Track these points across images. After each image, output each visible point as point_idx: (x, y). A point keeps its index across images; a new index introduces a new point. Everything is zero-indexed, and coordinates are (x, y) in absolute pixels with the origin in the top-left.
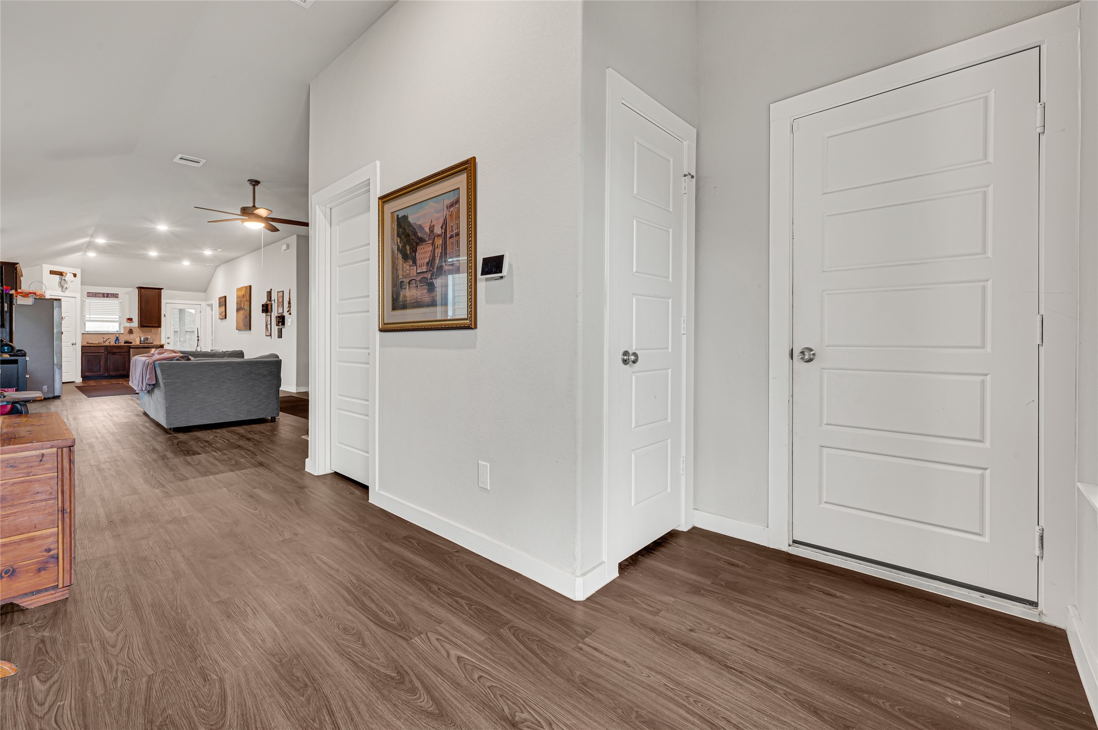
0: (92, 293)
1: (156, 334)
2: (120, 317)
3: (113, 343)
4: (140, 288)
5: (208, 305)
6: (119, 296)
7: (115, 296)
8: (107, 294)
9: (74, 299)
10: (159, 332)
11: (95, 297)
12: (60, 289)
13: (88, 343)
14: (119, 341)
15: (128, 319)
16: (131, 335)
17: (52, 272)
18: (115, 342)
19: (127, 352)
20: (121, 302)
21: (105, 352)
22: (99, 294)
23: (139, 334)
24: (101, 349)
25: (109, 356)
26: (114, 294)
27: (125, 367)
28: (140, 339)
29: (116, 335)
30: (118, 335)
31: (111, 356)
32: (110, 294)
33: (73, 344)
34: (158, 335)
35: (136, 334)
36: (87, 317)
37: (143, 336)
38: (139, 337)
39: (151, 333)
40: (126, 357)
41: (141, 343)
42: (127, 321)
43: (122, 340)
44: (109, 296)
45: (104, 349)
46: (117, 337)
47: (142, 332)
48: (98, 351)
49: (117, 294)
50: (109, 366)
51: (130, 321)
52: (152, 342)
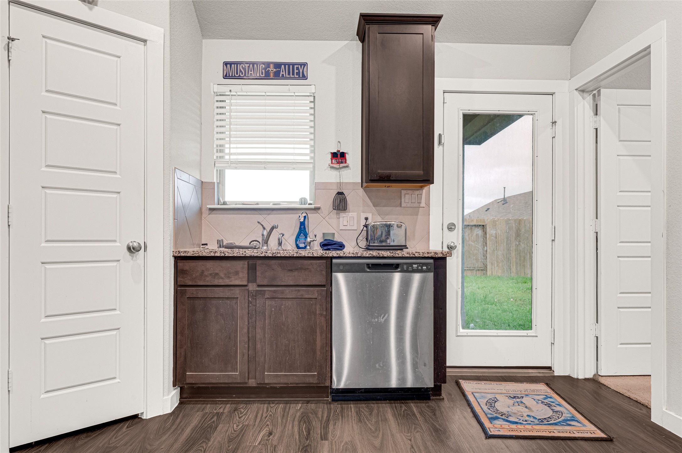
0: (237, 63)
1: (415, 210)
2: (313, 150)
4: (366, 22)
5: (582, 91)
6: (311, 72)
7: (297, 71)
8: (278, 65)
9: (140, 46)
10: (423, 204)
11: (245, 78)
13: (220, 244)
14: (306, 235)
15: (334, 155)
16: (342, 215)
18: (296, 241)
19: (323, 286)
20: (314, 97)
21: (250, 284)
22: (255, 65)
23: (363, 212)
24: (237, 273)
25: (260, 302)
26: (295, 66)
27: (314, 352)
28: (364, 233)
29: (300, 215)
30: (305, 217)
31: (268, 302)
32: (285, 64)
33: (134, 248)
34: (419, 217)
35: (354, 214)
36: (227, 151)
37: (375, 219)
38: (363, 222)
39: (401, 206)
40: (318, 307)
41: (368, 248)
42: (330, 162)
43: (316, 236)
44: (281, 73)
45: (246, 271)
46: (302, 224)
47: (371, 205)
48: (227, 282)
49: (305, 65)
50: (259, 346)
51: (338, 163)
52: (405, 247)
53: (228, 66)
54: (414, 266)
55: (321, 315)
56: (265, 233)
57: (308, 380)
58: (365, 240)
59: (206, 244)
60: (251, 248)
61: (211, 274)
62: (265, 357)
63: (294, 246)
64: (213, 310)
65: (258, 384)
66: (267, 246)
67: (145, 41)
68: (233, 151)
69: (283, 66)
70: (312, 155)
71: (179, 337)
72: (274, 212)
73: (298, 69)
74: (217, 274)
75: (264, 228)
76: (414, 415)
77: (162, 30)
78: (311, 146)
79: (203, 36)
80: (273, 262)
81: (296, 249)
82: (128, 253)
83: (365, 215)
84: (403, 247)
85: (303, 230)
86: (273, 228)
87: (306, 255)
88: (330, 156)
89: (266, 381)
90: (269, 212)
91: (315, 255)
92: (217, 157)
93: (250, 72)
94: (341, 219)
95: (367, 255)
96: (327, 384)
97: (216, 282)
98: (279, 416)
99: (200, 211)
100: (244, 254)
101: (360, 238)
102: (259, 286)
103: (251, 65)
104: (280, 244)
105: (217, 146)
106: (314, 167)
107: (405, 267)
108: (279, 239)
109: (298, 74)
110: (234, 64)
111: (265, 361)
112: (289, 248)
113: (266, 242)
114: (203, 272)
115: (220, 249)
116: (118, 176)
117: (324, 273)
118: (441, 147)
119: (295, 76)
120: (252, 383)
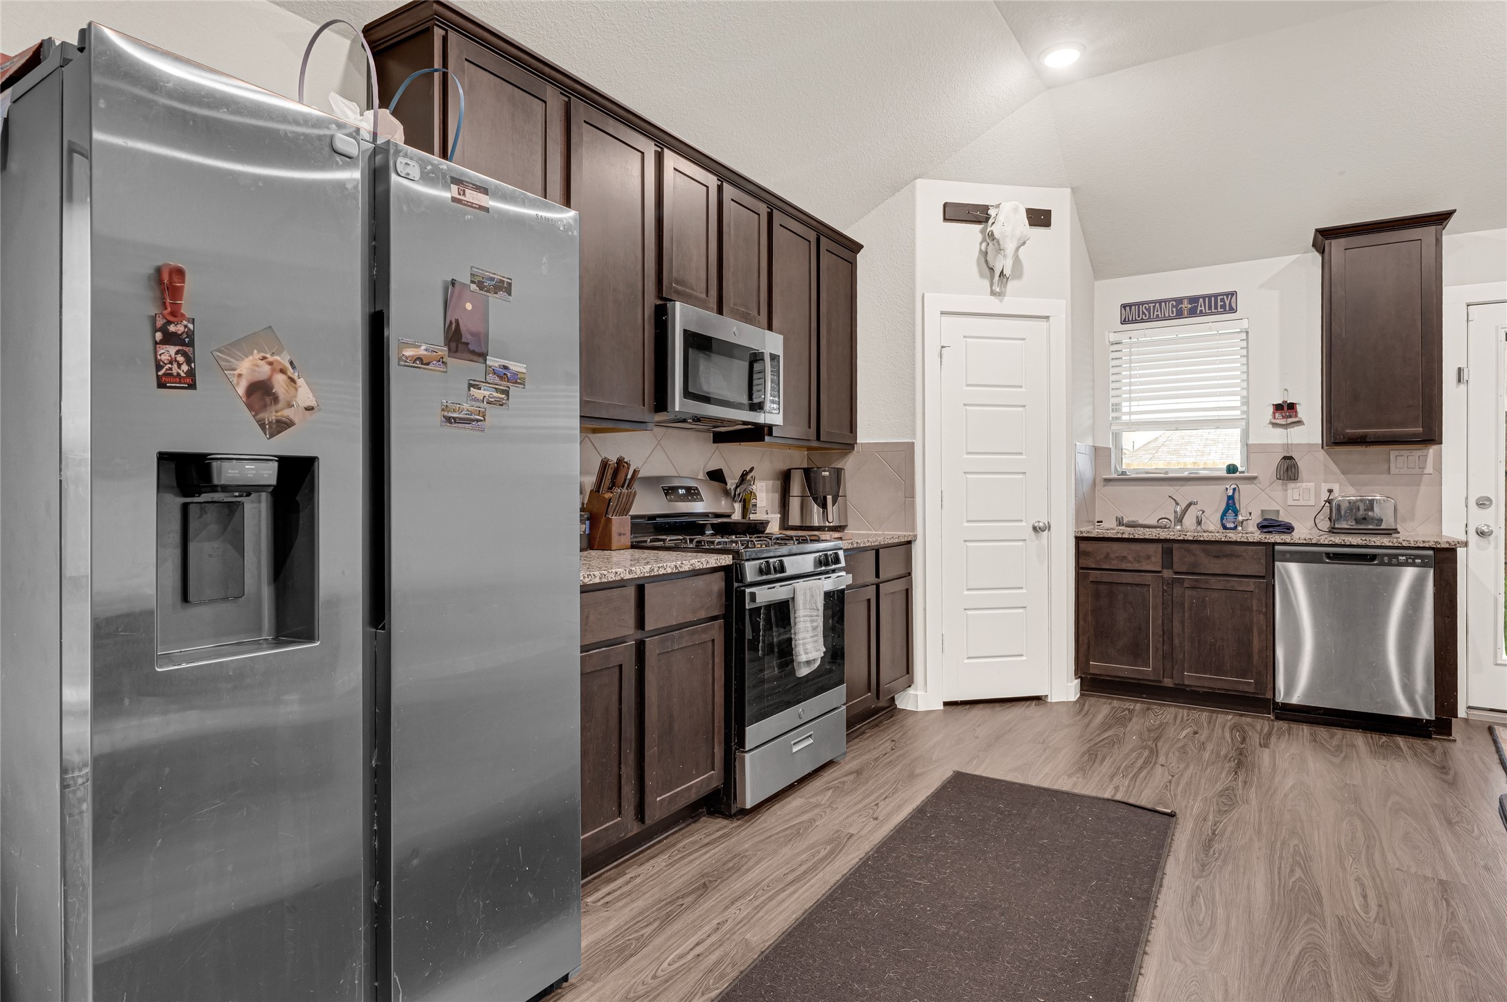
0: (1138, 304)
1: (1415, 479)
2: (1246, 401)
3: (1212, 529)
4: (1325, 237)
6: (1242, 302)
7: (1222, 303)
8: (1194, 300)
9: (1043, 324)
10: (1429, 468)
11: (1149, 320)
12: (987, 283)
13: (1120, 522)
14: (1236, 513)
15: (1278, 408)
16: (1291, 485)
17: (956, 213)
18: (1222, 519)
19: (1263, 577)
20: (1247, 332)
21: (1164, 571)
22: (1163, 304)
23: (1325, 482)
24: (1149, 557)
25: (1177, 591)
26: (1219, 298)
27: (1250, 656)
28: (1326, 509)
29: (1228, 487)
30: (1234, 489)
31: (1188, 593)
32: (1204, 297)
33: (1040, 528)
34: (1423, 488)
35: (1311, 485)
36: (1125, 410)
37: (1345, 493)
38: (1325, 496)
39: (1389, 473)
40: (1255, 602)
41: (1333, 531)
42: (1270, 417)
43: (1250, 514)
44: (1199, 309)
45: (1159, 555)
46: (1231, 498)
47: (1338, 472)
48: (1137, 566)
49: (1233, 294)
50: (1176, 641)
51: (1283, 417)
52: (1396, 531)
53: (1128, 308)
54: (1400, 558)
55: (1260, 612)
56: (1178, 509)
57: (1241, 688)
58: (1327, 519)
59: (1101, 522)
60: (1160, 527)
61: (1117, 557)
62: (1184, 654)
63: (1219, 525)
64: (1121, 597)
65: (1175, 684)
66: (1182, 525)
67: (1047, 318)
68: (1133, 409)
69: (1201, 300)
70: (1245, 408)
71: (1081, 623)
72: (1190, 483)
73: (1222, 300)
74: (1124, 558)
75: (1177, 504)
76: (1399, 748)
77: (1065, 301)
78: (1243, 397)
79: (1095, 278)
80: (1194, 547)
81: (1221, 530)
82: (1033, 533)
83: (1329, 486)
84: (1391, 532)
85: (1231, 506)
86: (1190, 505)
87: (1238, 540)
88: (1271, 409)
89: (1186, 682)
90: (1182, 483)
91: (1251, 540)
92: (1113, 418)
93: (1156, 313)
94: (1289, 492)
95: (1327, 542)
96: (1269, 696)
97: (1124, 566)
98: (1204, 721)
99: (1094, 484)
100: (1158, 536)
101: (1321, 516)
102: (1176, 573)
103: (1157, 304)
104: (1199, 523)
105: (1113, 405)
106: (1248, 424)
107: (1386, 559)
108: (1197, 517)
109: (1223, 307)
110: (1135, 305)
111: (1184, 659)
112: (1212, 528)
113: (1180, 520)
114: (1108, 554)
115: (1120, 528)
116: (1024, 457)
117: (1263, 561)
118: (1463, 387)
119: (1219, 310)
120: (1168, 682)
